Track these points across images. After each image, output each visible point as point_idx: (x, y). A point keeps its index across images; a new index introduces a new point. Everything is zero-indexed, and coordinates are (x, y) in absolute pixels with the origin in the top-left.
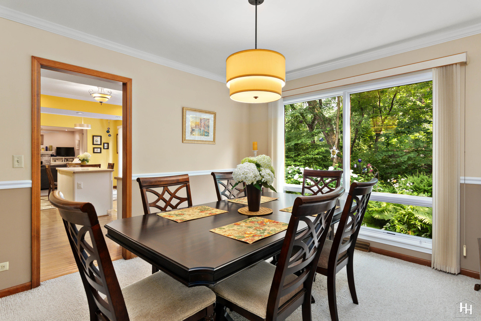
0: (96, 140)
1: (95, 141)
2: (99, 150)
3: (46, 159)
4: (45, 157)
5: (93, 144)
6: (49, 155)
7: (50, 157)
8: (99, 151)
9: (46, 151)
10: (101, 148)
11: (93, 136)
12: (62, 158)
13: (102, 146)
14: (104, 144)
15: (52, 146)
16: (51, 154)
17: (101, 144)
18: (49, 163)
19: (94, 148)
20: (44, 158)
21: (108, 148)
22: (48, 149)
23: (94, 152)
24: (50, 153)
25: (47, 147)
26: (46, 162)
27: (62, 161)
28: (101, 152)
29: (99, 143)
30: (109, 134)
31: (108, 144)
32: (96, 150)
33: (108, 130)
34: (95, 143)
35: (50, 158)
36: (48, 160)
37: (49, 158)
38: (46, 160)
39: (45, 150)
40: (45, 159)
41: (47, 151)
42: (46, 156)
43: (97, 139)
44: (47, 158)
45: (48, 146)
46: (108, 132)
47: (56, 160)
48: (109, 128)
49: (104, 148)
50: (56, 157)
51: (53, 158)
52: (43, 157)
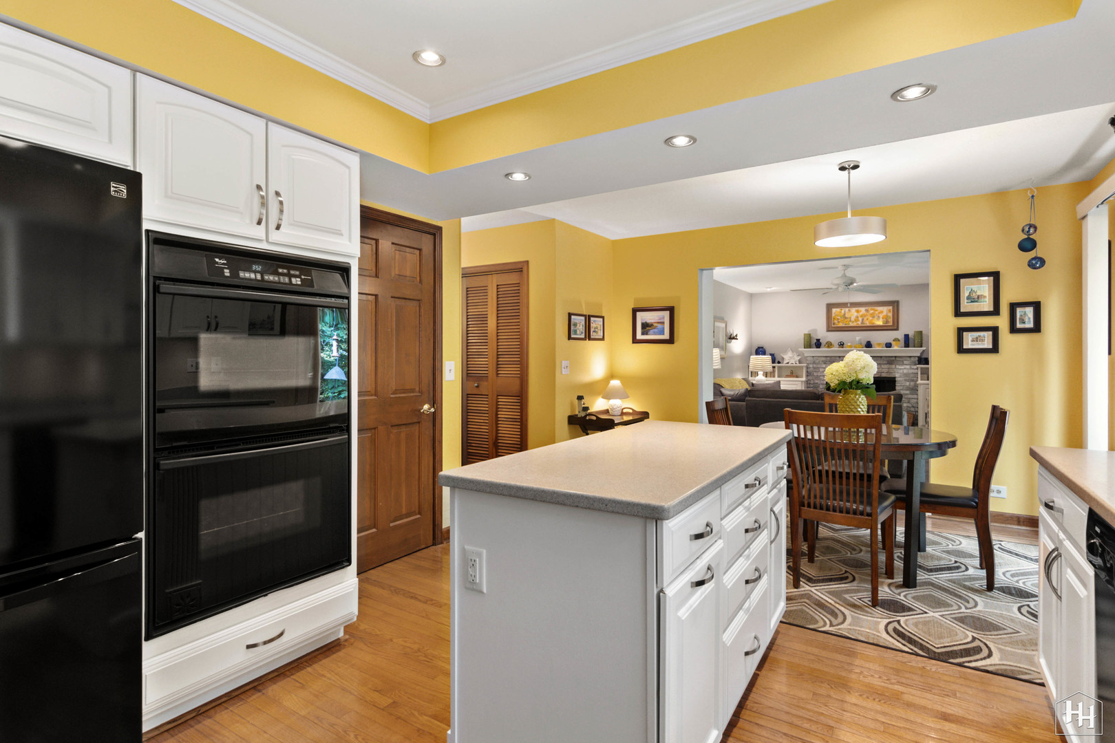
0: (974, 295)
1: (968, 298)
2: (986, 341)
3: (905, 371)
4: (903, 364)
5: (958, 313)
6: (912, 359)
7: (916, 365)
8: (988, 344)
9: (905, 347)
10: (995, 331)
11: (958, 278)
13: (1002, 321)
14: (1013, 307)
15: (921, 332)
16: (919, 355)
17: (996, 312)
18: (912, 383)
19: (961, 331)
20: (900, 367)
21: (1037, 328)
22: (911, 343)
23: (961, 350)
24: (915, 352)
25: (907, 336)
26: (905, 380)
28: (995, 349)
29: (987, 305)
30: (1032, 254)
31: (1037, 306)
32: (969, 341)
33: (1029, 239)
34: (966, 306)
35: (915, 367)
36: (912, 376)
37: (913, 367)
38: (906, 375)
39: (903, 346)
40: (901, 371)
41: (908, 347)
42: (905, 362)
43: (975, 287)
44: (908, 367)
45: (911, 334)
46: (1027, 245)
48: (1035, 228)
49: (1013, 329)
51: (922, 368)
52: (897, 366)
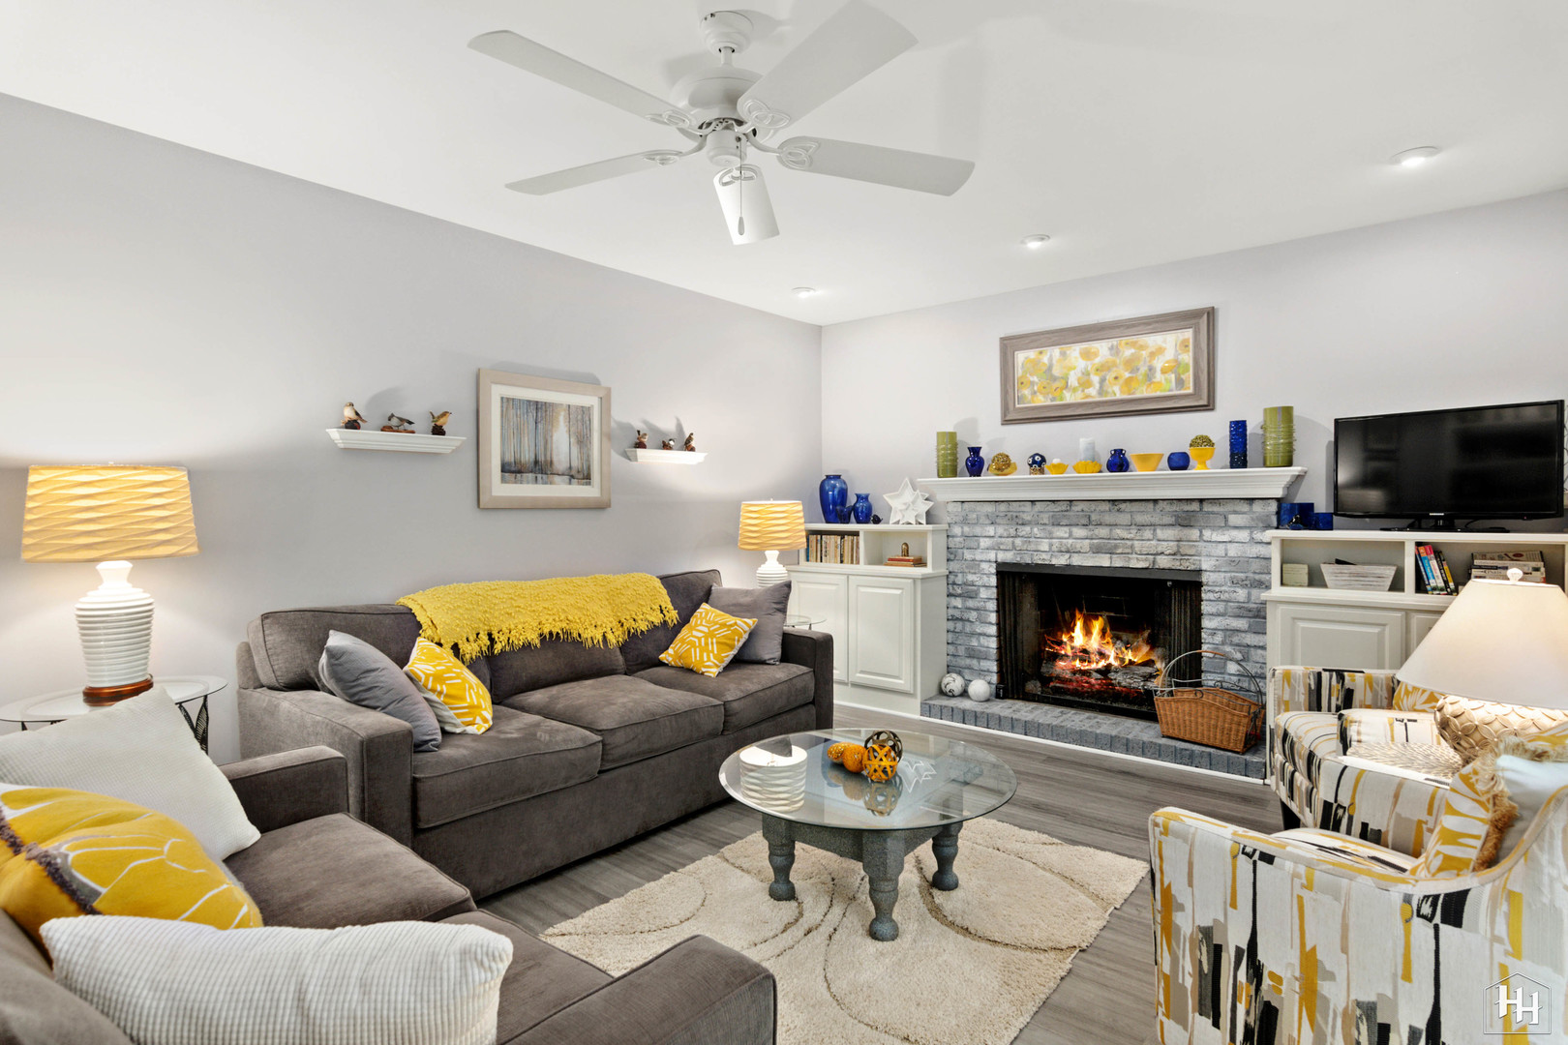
3: (1233, 551)
4: (1227, 526)
6: (1257, 507)
7: (1267, 528)
9: (1233, 466)
12: (1402, 544)
15: (1287, 412)
16: (1282, 492)
18: (1252, 594)
20: (1216, 536)
22: (1253, 449)
24: (1268, 482)
26: (1232, 581)
27: (1397, 585)
35: (1265, 536)
36: (1252, 567)
37: (1259, 536)
38: (1234, 562)
39: (1227, 461)
40: (1220, 550)
41: (1244, 465)
42: (1233, 519)
44: (1243, 535)
45: (1255, 420)
47: (1328, 571)
50: (1329, 527)
51: (1284, 542)
52: (1207, 534)
